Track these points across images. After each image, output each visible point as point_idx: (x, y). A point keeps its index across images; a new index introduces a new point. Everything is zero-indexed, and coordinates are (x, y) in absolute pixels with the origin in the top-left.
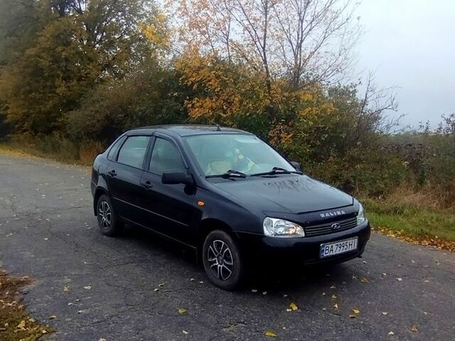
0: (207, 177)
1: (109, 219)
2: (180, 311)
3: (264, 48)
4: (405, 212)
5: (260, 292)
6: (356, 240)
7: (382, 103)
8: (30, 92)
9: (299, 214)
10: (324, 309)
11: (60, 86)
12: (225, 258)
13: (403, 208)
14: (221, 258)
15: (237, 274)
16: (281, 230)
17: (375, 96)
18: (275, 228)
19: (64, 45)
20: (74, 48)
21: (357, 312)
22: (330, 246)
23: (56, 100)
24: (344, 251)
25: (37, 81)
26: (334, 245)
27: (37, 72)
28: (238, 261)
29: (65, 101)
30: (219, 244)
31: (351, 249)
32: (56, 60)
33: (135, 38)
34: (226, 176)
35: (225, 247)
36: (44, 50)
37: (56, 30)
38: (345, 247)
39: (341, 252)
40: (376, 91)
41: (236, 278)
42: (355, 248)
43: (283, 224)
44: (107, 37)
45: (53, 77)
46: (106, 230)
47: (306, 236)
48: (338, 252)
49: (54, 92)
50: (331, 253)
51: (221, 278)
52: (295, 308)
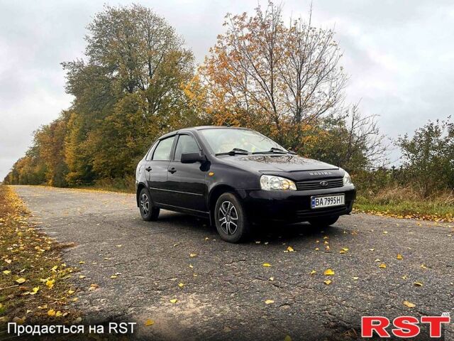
0: (217, 155)
1: (147, 207)
2: (192, 255)
3: (272, 94)
4: (390, 202)
5: (262, 243)
6: (343, 196)
7: (367, 128)
8: (108, 147)
9: (291, 172)
10: (317, 249)
11: (130, 141)
12: (232, 215)
13: (388, 199)
14: (228, 216)
15: (242, 227)
16: (277, 186)
17: (360, 124)
18: (271, 184)
19: (132, 112)
20: (139, 114)
21: (346, 250)
22: (320, 199)
23: (127, 152)
24: (333, 205)
25: (113, 140)
26: (323, 198)
27: (114, 133)
28: (241, 215)
29: (133, 151)
30: (227, 204)
31: (338, 204)
32: (127, 123)
33: (183, 106)
34: (232, 154)
35: (231, 206)
36: (118, 117)
37: (126, 102)
38: (334, 201)
39: (330, 205)
40: (360, 119)
41: (241, 231)
42: (343, 203)
43: (277, 180)
44: (163, 106)
45: (124, 136)
46: (146, 216)
47: (297, 190)
48: (327, 206)
49: (126, 146)
50: (321, 206)
51: (229, 234)
52: (291, 250)
